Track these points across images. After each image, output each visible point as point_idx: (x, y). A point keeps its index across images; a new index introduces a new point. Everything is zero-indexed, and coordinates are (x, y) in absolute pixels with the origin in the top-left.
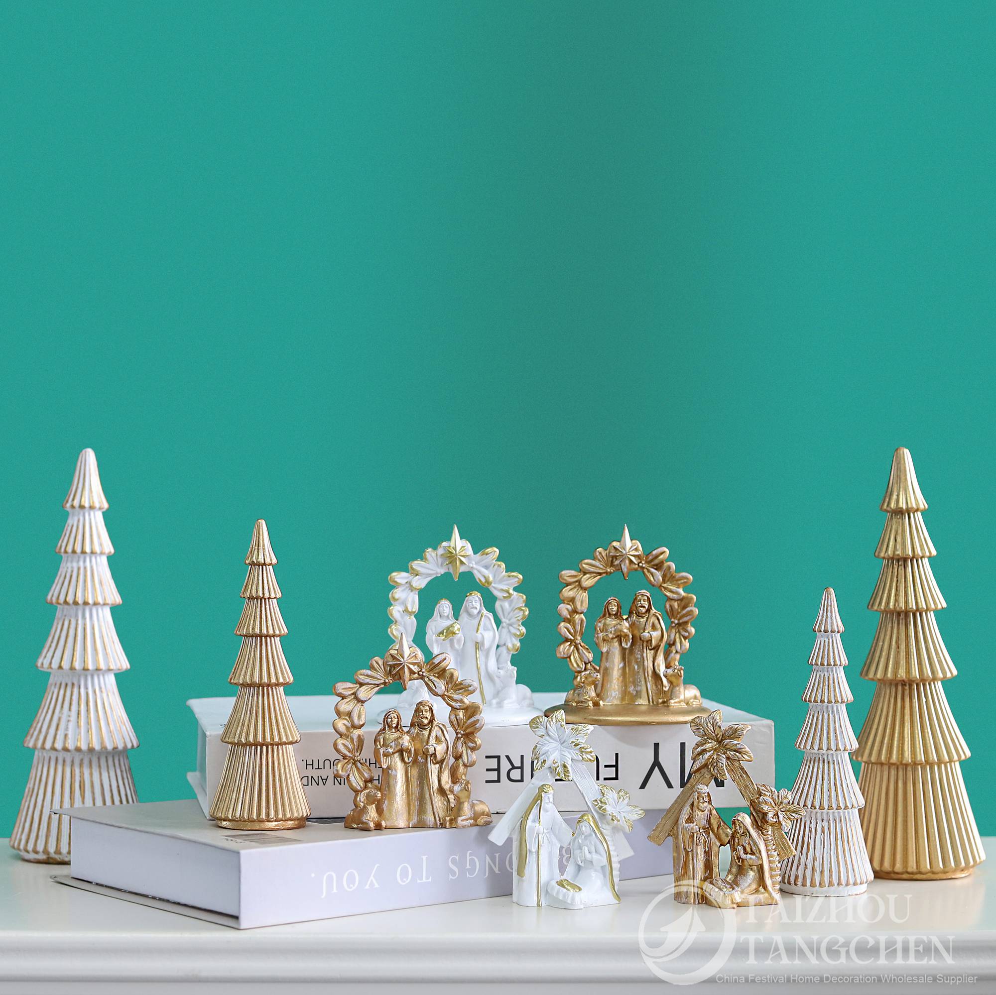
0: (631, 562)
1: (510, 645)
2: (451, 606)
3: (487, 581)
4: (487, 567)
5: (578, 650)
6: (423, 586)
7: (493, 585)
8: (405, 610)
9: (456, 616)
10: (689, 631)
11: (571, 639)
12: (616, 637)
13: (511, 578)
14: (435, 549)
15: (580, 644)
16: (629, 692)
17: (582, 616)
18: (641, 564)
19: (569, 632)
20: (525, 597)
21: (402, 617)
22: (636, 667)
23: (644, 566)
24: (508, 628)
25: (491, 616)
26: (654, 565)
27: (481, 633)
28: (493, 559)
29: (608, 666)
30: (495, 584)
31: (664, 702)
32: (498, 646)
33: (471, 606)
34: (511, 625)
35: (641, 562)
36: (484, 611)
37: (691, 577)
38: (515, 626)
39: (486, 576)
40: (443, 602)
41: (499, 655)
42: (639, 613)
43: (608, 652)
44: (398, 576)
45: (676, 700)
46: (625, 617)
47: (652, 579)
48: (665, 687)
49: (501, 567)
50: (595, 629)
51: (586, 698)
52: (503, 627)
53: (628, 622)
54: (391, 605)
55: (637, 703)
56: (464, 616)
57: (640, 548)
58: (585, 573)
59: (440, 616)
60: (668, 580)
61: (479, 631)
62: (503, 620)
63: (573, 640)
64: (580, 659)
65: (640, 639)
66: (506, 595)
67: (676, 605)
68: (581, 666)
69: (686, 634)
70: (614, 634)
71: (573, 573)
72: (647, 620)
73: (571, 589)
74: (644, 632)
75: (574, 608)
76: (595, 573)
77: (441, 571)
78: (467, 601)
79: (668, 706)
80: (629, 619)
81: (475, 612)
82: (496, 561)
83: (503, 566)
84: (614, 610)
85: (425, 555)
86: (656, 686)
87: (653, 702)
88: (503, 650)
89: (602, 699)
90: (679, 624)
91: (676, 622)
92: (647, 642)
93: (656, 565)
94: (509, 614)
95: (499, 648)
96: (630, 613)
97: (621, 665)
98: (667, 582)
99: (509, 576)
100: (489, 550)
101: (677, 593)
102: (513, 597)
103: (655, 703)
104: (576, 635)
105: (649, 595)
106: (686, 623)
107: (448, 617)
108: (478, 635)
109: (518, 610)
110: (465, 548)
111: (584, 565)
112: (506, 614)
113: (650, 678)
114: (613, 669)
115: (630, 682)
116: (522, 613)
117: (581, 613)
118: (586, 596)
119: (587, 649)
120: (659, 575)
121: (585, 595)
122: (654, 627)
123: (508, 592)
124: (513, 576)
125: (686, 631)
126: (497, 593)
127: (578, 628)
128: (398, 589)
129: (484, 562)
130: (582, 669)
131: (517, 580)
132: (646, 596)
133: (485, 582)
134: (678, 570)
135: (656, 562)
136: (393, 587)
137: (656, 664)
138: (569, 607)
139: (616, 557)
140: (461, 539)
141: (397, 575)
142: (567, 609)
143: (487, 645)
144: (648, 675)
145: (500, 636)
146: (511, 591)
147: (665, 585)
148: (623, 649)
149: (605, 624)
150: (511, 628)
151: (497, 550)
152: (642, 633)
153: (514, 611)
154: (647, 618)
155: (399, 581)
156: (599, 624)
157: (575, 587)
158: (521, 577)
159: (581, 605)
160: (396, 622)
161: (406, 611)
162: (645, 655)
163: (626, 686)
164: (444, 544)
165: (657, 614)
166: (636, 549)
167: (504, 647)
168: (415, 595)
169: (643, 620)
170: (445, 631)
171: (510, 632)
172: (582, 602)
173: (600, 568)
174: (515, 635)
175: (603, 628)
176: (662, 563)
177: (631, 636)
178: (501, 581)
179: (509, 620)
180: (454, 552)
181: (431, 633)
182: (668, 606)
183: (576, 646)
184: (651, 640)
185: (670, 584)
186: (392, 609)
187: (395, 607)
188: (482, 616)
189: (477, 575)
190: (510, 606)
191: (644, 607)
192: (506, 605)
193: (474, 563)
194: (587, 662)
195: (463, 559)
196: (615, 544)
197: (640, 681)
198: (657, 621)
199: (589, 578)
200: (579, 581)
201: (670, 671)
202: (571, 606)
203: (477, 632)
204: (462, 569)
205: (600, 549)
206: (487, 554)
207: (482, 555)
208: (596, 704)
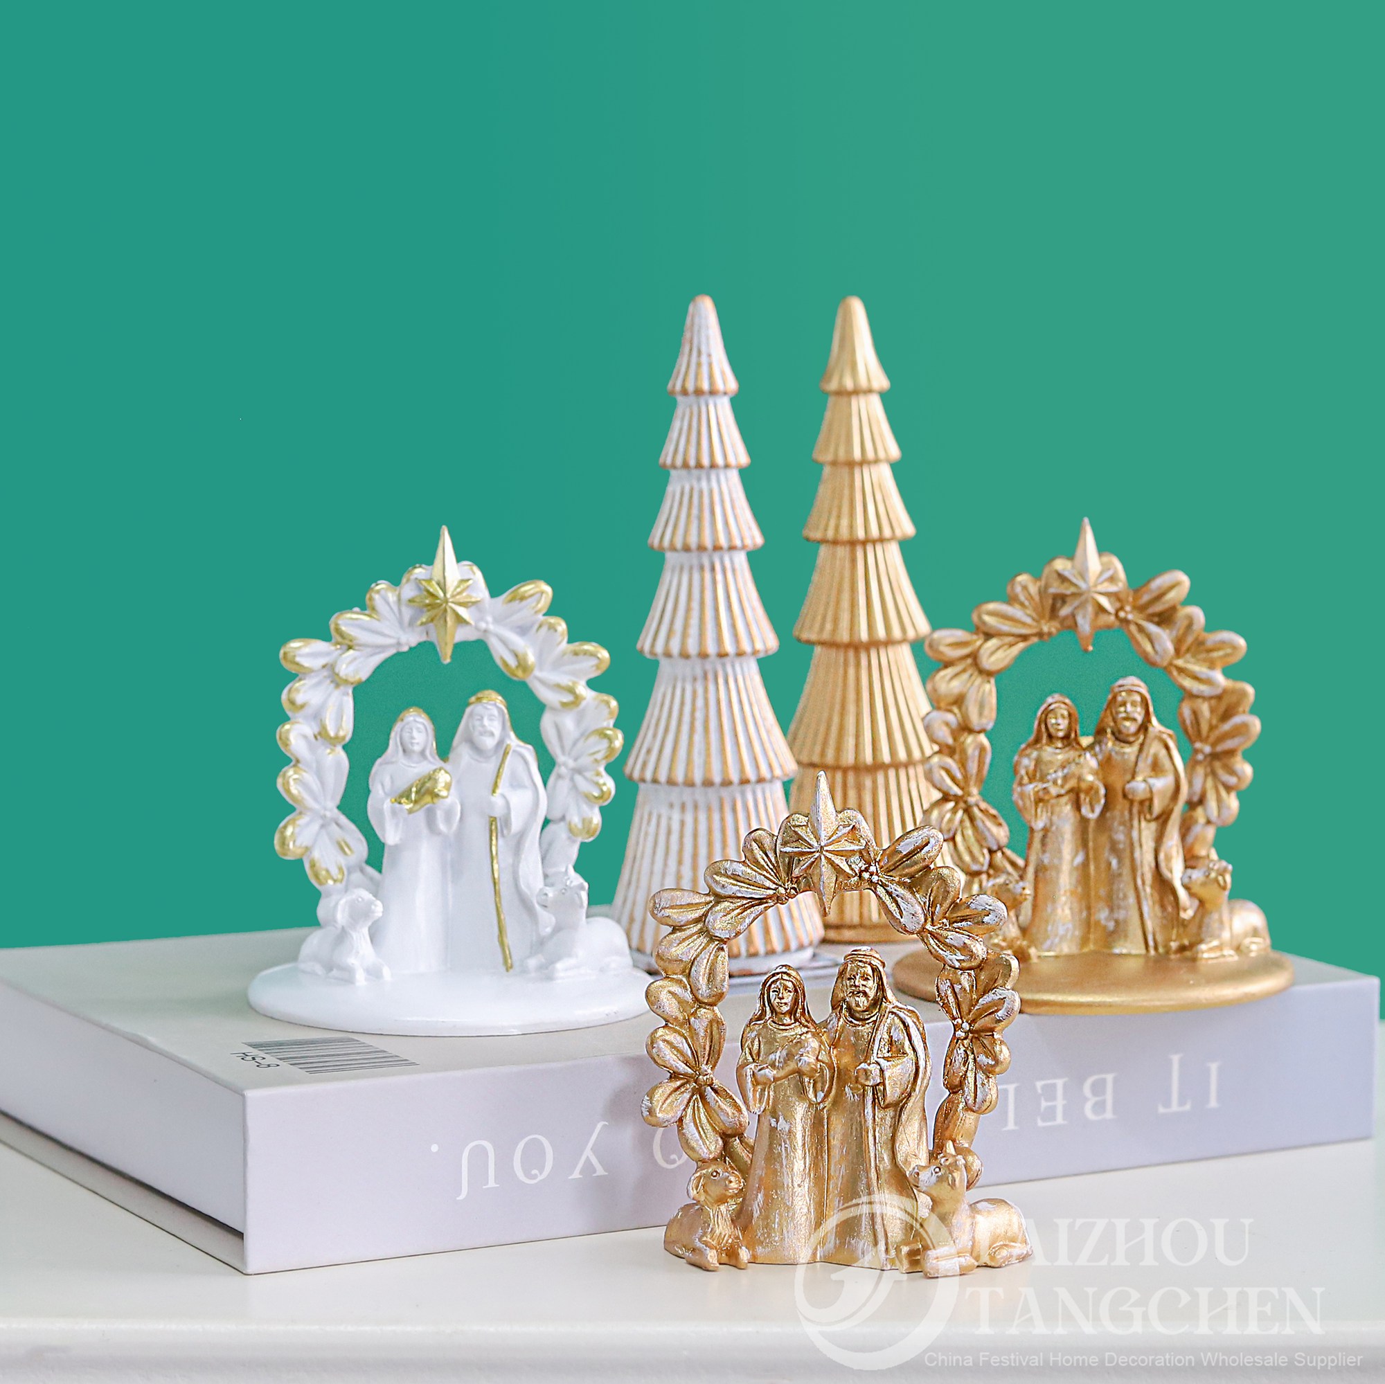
0: (1101, 609)
1: (576, 820)
2: (430, 726)
3: (523, 665)
4: (523, 630)
5: (972, 819)
6: (364, 675)
7: (537, 673)
8: (320, 733)
9: (444, 750)
10: (1239, 773)
11: (955, 796)
12: (1068, 792)
13: (581, 657)
14: (396, 582)
15: (978, 806)
16: (1098, 923)
17: (983, 738)
18: (1122, 614)
19: (953, 779)
20: (614, 703)
21: (312, 749)
22: (1114, 862)
23: (1130, 617)
24: (572, 779)
25: (528, 752)
26: (1153, 615)
27: (504, 796)
28: (536, 612)
29: (1046, 861)
30: (541, 670)
31: (1182, 949)
32: (546, 822)
33: (480, 729)
34: (579, 771)
35: (1122, 608)
36: (513, 741)
37: (1241, 642)
38: (588, 774)
39: (520, 651)
40: (412, 718)
41: (550, 844)
42: (1120, 732)
43: (1046, 830)
44: (306, 650)
45: (1215, 943)
46: (1086, 741)
47: (1148, 648)
48: (1185, 910)
49: (556, 631)
50: (1016, 772)
51: (996, 941)
52: (559, 776)
53: (1095, 755)
54: (286, 719)
55: (1117, 951)
56: (462, 752)
57: (1122, 575)
58: (988, 636)
59: (404, 751)
60: (1188, 650)
61: (498, 791)
62: (561, 758)
63: (962, 797)
64: (978, 841)
65: (1125, 796)
66: (567, 698)
67: (1205, 708)
68: (981, 859)
69: (1232, 780)
70: (1062, 786)
71: (959, 634)
72: (1141, 750)
73: (956, 675)
74: (1133, 778)
75: (963, 717)
76: (1013, 635)
77: (411, 639)
78: (471, 715)
79: (1194, 959)
80: (1097, 748)
81: (490, 743)
82: (544, 615)
83: (562, 626)
84: (1061, 727)
85: (371, 599)
86: (1163, 907)
87: (1156, 948)
88: (559, 830)
89: (1033, 943)
90: (1214, 756)
91: (1207, 749)
92: (1142, 803)
93: (1160, 615)
94: (575, 744)
95: (551, 827)
96: (1100, 732)
97: (1080, 859)
98: (1183, 656)
99: (576, 654)
100: (528, 588)
101: (1208, 682)
102: (584, 703)
103: (1161, 950)
104: (969, 785)
105: (1144, 691)
106: (1231, 753)
107: (422, 753)
108: (497, 799)
109: (597, 737)
110: (470, 582)
111: (987, 618)
112: (568, 744)
113: (1148, 889)
114: (1058, 869)
115: (1099, 898)
116: (604, 744)
117: (979, 732)
118: (991, 691)
119: (994, 816)
120: (1165, 639)
121: (990, 688)
122: (1156, 768)
123: (571, 690)
124: (586, 653)
125: (1232, 772)
126: (545, 694)
127: (973, 767)
128: (302, 682)
129: (515, 617)
130: (982, 865)
131: (595, 662)
132: (1138, 692)
133: (517, 667)
134: (1211, 627)
135: (1158, 608)
136: (292, 677)
137: (1162, 856)
138: (950, 718)
139: (1061, 599)
140: (458, 560)
141: (299, 648)
142: (947, 724)
143: (516, 825)
144: (1144, 883)
145: (550, 798)
146: (582, 690)
147: (1180, 662)
148: (1084, 821)
149: (1038, 761)
150: (578, 778)
151: (548, 589)
152: (1128, 782)
153: (587, 738)
154: (1142, 745)
155: (306, 662)
156: (1025, 761)
157: (964, 671)
158: (604, 654)
159: (981, 714)
160: (298, 761)
161: (322, 734)
162: (1135, 834)
163: (1089, 908)
164: (419, 572)
165: (1165, 736)
166: (1112, 579)
167: (562, 824)
168: (345, 698)
169: (1131, 751)
170: (414, 789)
171: (575, 787)
172: (981, 707)
173: (1024, 624)
174: (588, 798)
175: (1035, 771)
176: (1173, 609)
177: (1102, 791)
178: (557, 665)
179: (576, 760)
180: (441, 594)
181: (381, 792)
182: (1187, 712)
183: (967, 811)
184: (1151, 800)
185: (1192, 660)
186: (288, 731)
187: (296, 726)
188: (505, 754)
189: (500, 652)
190: (579, 722)
191: (1134, 720)
192: (569, 722)
193: (490, 619)
194: (995, 848)
195: (462, 611)
196: (1060, 565)
197: (1125, 897)
198: (1163, 752)
199: (998, 648)
200: (974, 656)
201: (1197, 875)
202: (955, 714)
203: (494, 792)
204: (462, 635)
205: (1023, 578)
206: (522, 598)
207: (510, 601)
208: (1022, 957)
